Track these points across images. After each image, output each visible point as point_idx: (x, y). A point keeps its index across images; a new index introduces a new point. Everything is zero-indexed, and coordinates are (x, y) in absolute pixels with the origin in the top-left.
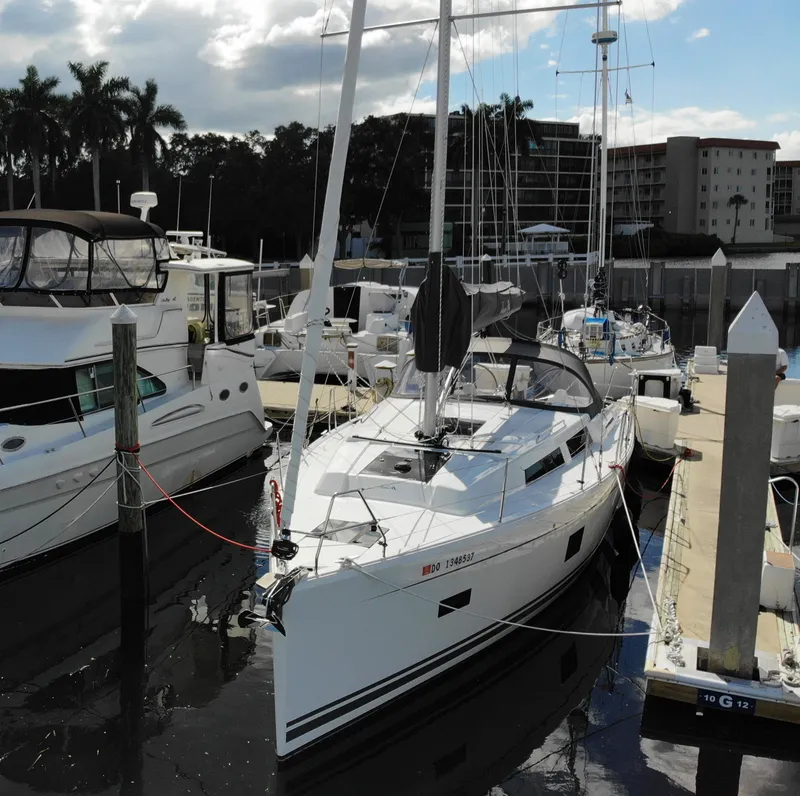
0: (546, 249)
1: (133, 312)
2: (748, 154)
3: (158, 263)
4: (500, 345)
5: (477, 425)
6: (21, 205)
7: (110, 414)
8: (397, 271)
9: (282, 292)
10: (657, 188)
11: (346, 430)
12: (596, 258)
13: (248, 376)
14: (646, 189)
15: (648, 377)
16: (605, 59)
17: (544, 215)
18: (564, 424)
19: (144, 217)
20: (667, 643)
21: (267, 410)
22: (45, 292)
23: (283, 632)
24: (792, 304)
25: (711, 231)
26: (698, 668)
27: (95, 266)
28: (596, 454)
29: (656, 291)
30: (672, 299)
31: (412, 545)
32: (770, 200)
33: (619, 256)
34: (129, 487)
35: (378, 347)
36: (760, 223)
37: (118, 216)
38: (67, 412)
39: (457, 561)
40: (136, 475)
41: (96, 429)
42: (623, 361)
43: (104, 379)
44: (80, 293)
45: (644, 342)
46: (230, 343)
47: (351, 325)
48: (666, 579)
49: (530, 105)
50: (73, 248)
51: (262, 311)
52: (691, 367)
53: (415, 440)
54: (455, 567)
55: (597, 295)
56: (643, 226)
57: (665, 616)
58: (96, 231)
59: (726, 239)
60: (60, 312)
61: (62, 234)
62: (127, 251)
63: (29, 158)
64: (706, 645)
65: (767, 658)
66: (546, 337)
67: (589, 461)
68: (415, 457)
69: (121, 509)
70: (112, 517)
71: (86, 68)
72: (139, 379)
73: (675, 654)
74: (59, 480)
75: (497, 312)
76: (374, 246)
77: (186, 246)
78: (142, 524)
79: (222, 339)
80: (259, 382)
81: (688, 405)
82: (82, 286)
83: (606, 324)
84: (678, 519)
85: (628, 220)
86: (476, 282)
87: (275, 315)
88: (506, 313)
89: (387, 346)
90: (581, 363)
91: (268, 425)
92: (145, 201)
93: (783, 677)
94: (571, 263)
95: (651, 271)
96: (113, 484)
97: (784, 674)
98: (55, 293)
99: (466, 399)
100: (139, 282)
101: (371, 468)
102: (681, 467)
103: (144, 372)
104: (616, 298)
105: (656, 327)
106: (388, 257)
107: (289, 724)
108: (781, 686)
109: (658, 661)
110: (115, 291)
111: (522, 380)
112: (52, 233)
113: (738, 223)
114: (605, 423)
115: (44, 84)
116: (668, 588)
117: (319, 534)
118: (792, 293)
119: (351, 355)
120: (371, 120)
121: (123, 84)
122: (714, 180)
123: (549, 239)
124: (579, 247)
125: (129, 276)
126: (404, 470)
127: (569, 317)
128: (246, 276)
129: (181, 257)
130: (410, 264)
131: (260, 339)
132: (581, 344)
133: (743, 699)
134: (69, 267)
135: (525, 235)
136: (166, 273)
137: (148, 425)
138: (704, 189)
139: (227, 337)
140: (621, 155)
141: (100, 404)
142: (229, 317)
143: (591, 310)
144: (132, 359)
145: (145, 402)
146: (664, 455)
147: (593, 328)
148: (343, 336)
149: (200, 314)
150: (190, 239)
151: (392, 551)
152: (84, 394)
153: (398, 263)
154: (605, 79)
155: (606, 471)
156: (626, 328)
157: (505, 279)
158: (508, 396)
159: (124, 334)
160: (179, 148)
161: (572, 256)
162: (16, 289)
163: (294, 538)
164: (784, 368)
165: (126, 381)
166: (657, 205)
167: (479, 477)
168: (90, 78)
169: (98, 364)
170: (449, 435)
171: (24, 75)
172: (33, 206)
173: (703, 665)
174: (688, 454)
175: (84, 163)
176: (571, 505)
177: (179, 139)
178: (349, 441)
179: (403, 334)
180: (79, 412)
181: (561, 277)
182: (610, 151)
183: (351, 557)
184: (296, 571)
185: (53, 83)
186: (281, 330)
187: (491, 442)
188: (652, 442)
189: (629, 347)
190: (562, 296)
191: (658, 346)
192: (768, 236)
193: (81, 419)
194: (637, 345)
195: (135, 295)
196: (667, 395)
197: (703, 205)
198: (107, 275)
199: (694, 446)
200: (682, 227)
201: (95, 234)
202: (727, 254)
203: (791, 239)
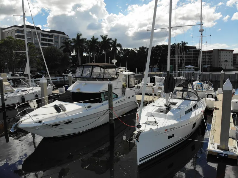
0: (190, 70)
1: (112, 82)
2: (228, 52)
3: (117, 73)
4: (181, 88)
5: (176, 103)
6: (91, 62)
7: (107, 101)
8: (162, 74)
9: (140, 78)
10: (211, 59)
11: (152, 104)
12: (199, 72)
13: (134, 94)
14: (209, 59)
15: (209, 94)
16: (201, 34)
17: (190, 64)
18: (193, 103)
19: (114, 64)
20: (212, 144)
21: (137, 100)
22: (95, 78)
23: (138, 142)
24: (236, 80)
25: (221, 67)
26: (218, 149)
27: (105, 73)
28: (198, 109)
29: (211, 78)
30: (214, 79)
31: (163, 126)
32: (232, 61)
33: (204, 71)
34: (111, 115)
35: (158, 89)
36: (230, 65)
37: (109, 64)
38: (99, 101)
39: (172, 129)
40: (113, 113)
41: (105, 104)
42: (204, 91)
43: (107, 95)
44: (102, 79)
45: (208, 88)
46: (130, 88)
47: (153, 84)
48: (212, 132)
49: (187, 43)
50: (101, 70)
51: (136, 82)
52: (217, 92)
53: (164, 106)
54: (171, 130)
55: (200, 79)
56: (208, 66)
57: (211, 139)
58: (105, 67)
59: (224, 68)
60: (98, 82)
61: (99, 68)
62: (111, 71)
63: (93, 53)
64: (219, 144)
65: (230, 147)
66: (190, 87)
67: (197, 110)
68: (164, 109)
69: (110, 119)
70: (108, 121)
71: (104, 36)
72: (113, 95)
73: (213, 146)
74: (98, 114)
75: (180, 82)
76: (157, 69)
77: (122, 70)
78: (113, 122)
79: (129, 87)
80: (136, 95)
81: (216, 99)
82: (102, 77)
83: (201, 84)
84: (214, 121)
85: (206, 65)
86: (176, 76)
87: (139, 83)
88: (182, 82)
89: (160, 88)
90: (196, 92)
91: (137, 103)
92: (114, 61)
93: (233, 150)
94: (195, 73)
95: (210, 74)
96: (108, 114)
97: (234, 150)
98: (97, 79)
99: (174, 98)
100: (113, 76)
101: (156, 111)
102: (215, 111)
103: (114, 93)
104: (203, 79)
105: (211, 85)
106: (161, 72)
107: (140, 159)
108: (233, 152)
109: (210, 147)
110: (108, 78)
111: (185, 95)
112: (97, 67)
113: (226, 65)
114: (200, 103)
115: (95, 39)
116: (212, 134)
117: (146, 123)
118: (236, 78)
119: (153, 90)
120: (157, 46)
121: (111, 39)
122: (222, 57)
123: (191, 68)
124: (196, 70)
125: (111, 75)
126: (162, 112)
127: (194, 83)
128: (133, 75)
129: (121, 72)
130: (165, 73)
131: (136, 87)
132: (196, 88)
133: (226, 155)
134: (100, 74)
135: (186, 67)
136: (118, 75)
137: (115, 103)
138: (220, 59)
139: (130, 87)
140: (204, 52)
141: (106, 99)
142: (130, 83)
143: (198, 82)
144: (112, 91)
145: (114, 99)
146: (211, 109)
147: (199, 85)
148: (151, 87)
149: (125, 82)
150: (123, 68)
151: (159, 127)
152: (103, 97)
153: (162, 73)
154: (202, 38)
155: (200, 112)
156: (205, 85)
157: (182, 76)
158: (182, 98)
159: (110, 86)
160: (121, 51)
161: (195, 71)
162: (90, 78)
163: (141, 124)
164: (234, 92)
165: (110, 95)
166: (211, 62)
167: (177, 113)
168: (104, 38)
169: (105, 92)
170: (171, 105)
171: (92, 37)
172: (94, 62)
173: (218, 148)
174: (216, 109)
175: (103, 54)
176: (194, 118)
177: (121, 49)
178: (152, 106)
179: (163, 86)
180: (102, 101)
181: (193, 75)
182: (202, 52)
183: (151, 128)
184: (141, 130)
185: (97, 39)
186: (140, 85)
187: (179, 106)
188: (210, 106)
189: (205, 89)
190: (193, 79)
191: (211, 89)
192: (232, 68)
193: (102, 102)
194: (207, 88)
195: (112, 79)
196: (212, 97)
197: (220, 62)
198: (107, 75)
199: (217, 107)
200: (216, 66)
201: (105, 68)
202: (224, 71)
203: (236, 68)
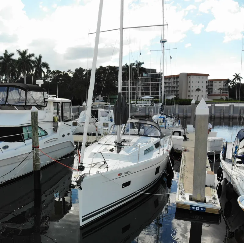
0: (148, 103)
2: (201, 77)
3: (45, 98)
4: (136, 120)
10: (177, 87)
14: (174, 87)
15: (175, 132)
16: (163, 47)
17: (147, 94)
18: (154, 140)
20: (181, 194)
21: (75, 142)
22: (13, 105)
24: (213, 115)
25: (191, 98)
26: (190, 200)
27: (27, 99)
29: (177, 112)
30: (181, 115)
31: (115, 168)
32: (207, 90)
34: (36, 158)
35: (103, 125)
36: (204, 96)
41: (29, 144)
42: (168, 128)
44: (23, 106)
45: (174, 123)
46: (65, 121)
47: (96, 120)
49: (143, 63)
53: (115, 144)
54: (127, 174)
56: (174, 97)
57: (180, 188)
58: (27, 89)
63: (6, 77)
64: (192, 194)
68: (115, 148)
69: (34, 164)
72: (39, 130)
73: (184, 197)
74: (19, 158)
75: (136, 110)
78: (40, 168)
79: (62, 120)
81: (186, 139)
82: (24, 104)
83: (164, 118)
84: (183, 165)
85: (169, 95)
87: (76, 118)
89: (105, 125)
91: (75, 145)
92: (40, 82)
93: (213, 202)
102: (183, 154)
103: (41, 128)
107: (83, 217)
108: (212, 204)
109: (179, 198)
110: (33, 106)
113: (198, 96)
114: (165, 141)
115: (10, 55)
116: (181, 181)
118: (213, 113)
119: (97, 127)
121: (33, 55)
122: (192, 84)
123: (148, 100)
127: (154, 117)
128: (69, 103)
131: (72, 124)
133: (202, 208)
135: (142, 99)
136: (47, 102)
138: (189, 87)
142: (65, 115)
143: (160, 115)
146: (180, 151)
147: (161, 119)
148: (94, 123)
151: (110, 169)
152: (25, 133)
154: (163, 53)
155: (165, 152)
156: (169, 120)
158: (138, 134)
160: (49, 74)
164: (211, 129)
165: (35, 128)
166: (177, 91)
168: (23, 54)
169: (28, 126)
170: (123, 143)
174: (185, 150)
175: (22, 78)
177: (49, 71)
179: (110, 122)
180: (24, 139)
182: (165, 77)
183: (99, 171)
184: (84, 174)
185: (13, 55)
186: (77, 121)
188: (176, 148)
189: (170, 124)
194: (172, 124)
195: (39, 107)
196: (180, 135)
197: (189, 91)
199: (187, 148)
200: (184, 97)
203: (212, 100)
